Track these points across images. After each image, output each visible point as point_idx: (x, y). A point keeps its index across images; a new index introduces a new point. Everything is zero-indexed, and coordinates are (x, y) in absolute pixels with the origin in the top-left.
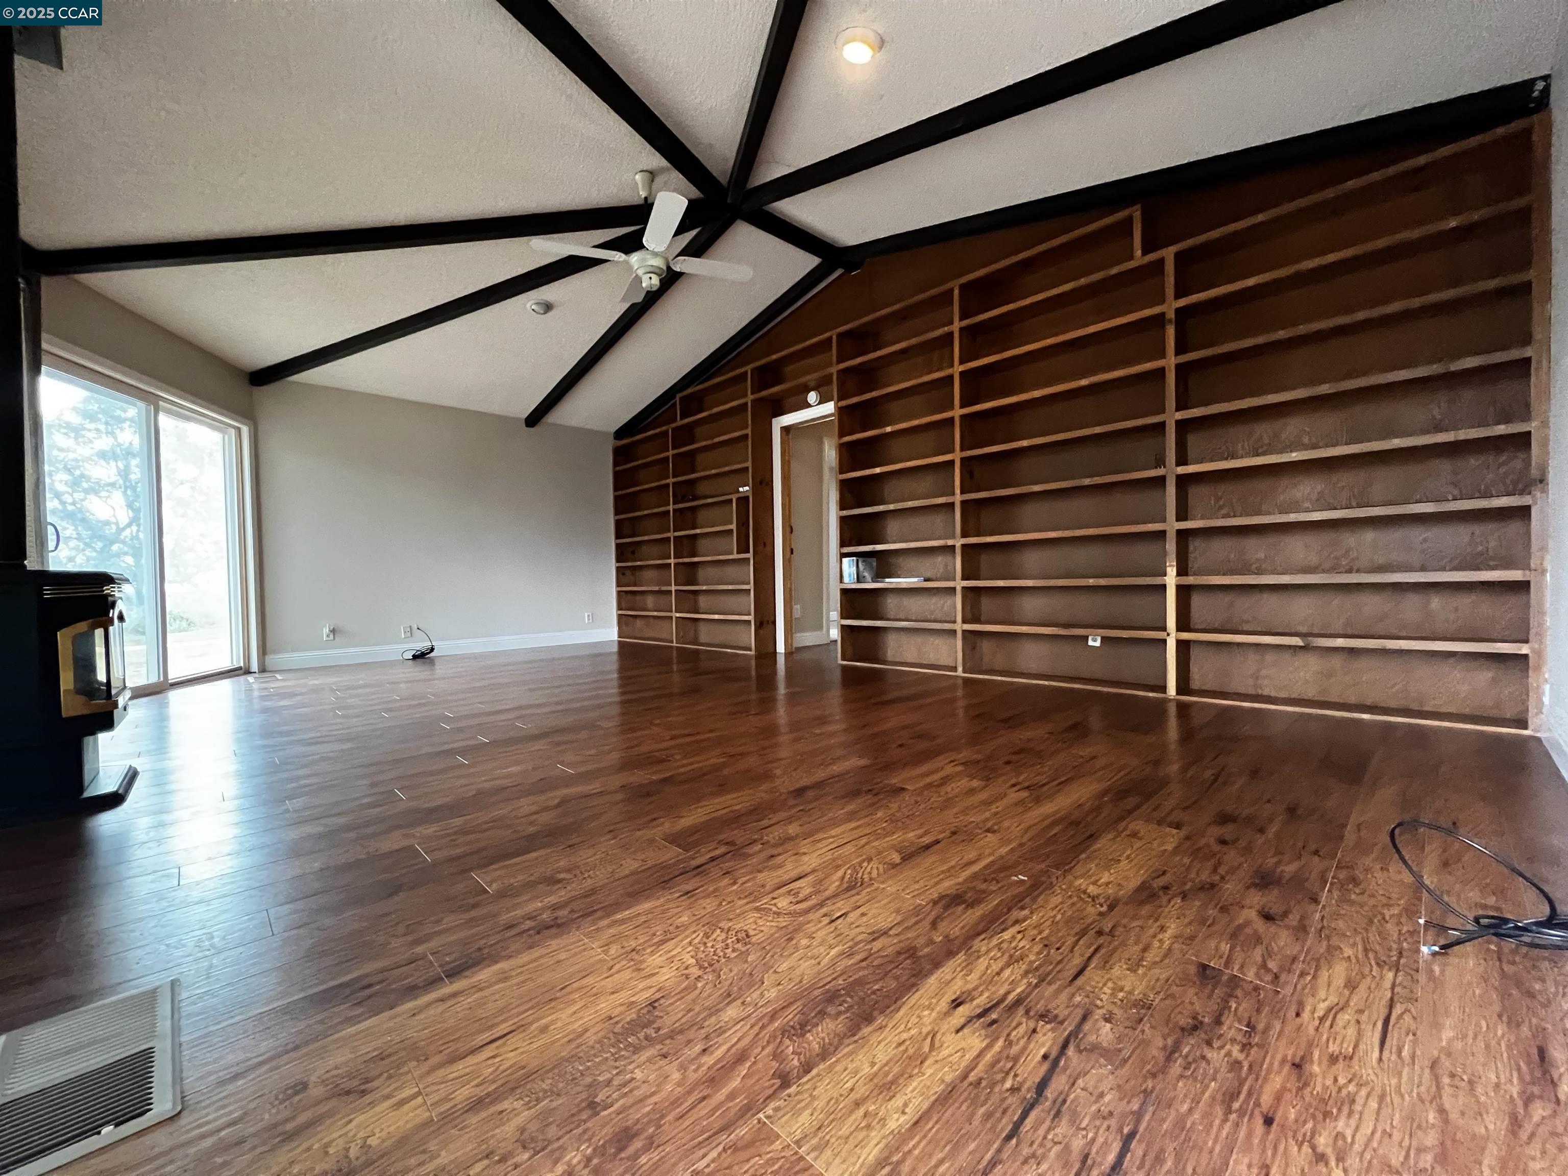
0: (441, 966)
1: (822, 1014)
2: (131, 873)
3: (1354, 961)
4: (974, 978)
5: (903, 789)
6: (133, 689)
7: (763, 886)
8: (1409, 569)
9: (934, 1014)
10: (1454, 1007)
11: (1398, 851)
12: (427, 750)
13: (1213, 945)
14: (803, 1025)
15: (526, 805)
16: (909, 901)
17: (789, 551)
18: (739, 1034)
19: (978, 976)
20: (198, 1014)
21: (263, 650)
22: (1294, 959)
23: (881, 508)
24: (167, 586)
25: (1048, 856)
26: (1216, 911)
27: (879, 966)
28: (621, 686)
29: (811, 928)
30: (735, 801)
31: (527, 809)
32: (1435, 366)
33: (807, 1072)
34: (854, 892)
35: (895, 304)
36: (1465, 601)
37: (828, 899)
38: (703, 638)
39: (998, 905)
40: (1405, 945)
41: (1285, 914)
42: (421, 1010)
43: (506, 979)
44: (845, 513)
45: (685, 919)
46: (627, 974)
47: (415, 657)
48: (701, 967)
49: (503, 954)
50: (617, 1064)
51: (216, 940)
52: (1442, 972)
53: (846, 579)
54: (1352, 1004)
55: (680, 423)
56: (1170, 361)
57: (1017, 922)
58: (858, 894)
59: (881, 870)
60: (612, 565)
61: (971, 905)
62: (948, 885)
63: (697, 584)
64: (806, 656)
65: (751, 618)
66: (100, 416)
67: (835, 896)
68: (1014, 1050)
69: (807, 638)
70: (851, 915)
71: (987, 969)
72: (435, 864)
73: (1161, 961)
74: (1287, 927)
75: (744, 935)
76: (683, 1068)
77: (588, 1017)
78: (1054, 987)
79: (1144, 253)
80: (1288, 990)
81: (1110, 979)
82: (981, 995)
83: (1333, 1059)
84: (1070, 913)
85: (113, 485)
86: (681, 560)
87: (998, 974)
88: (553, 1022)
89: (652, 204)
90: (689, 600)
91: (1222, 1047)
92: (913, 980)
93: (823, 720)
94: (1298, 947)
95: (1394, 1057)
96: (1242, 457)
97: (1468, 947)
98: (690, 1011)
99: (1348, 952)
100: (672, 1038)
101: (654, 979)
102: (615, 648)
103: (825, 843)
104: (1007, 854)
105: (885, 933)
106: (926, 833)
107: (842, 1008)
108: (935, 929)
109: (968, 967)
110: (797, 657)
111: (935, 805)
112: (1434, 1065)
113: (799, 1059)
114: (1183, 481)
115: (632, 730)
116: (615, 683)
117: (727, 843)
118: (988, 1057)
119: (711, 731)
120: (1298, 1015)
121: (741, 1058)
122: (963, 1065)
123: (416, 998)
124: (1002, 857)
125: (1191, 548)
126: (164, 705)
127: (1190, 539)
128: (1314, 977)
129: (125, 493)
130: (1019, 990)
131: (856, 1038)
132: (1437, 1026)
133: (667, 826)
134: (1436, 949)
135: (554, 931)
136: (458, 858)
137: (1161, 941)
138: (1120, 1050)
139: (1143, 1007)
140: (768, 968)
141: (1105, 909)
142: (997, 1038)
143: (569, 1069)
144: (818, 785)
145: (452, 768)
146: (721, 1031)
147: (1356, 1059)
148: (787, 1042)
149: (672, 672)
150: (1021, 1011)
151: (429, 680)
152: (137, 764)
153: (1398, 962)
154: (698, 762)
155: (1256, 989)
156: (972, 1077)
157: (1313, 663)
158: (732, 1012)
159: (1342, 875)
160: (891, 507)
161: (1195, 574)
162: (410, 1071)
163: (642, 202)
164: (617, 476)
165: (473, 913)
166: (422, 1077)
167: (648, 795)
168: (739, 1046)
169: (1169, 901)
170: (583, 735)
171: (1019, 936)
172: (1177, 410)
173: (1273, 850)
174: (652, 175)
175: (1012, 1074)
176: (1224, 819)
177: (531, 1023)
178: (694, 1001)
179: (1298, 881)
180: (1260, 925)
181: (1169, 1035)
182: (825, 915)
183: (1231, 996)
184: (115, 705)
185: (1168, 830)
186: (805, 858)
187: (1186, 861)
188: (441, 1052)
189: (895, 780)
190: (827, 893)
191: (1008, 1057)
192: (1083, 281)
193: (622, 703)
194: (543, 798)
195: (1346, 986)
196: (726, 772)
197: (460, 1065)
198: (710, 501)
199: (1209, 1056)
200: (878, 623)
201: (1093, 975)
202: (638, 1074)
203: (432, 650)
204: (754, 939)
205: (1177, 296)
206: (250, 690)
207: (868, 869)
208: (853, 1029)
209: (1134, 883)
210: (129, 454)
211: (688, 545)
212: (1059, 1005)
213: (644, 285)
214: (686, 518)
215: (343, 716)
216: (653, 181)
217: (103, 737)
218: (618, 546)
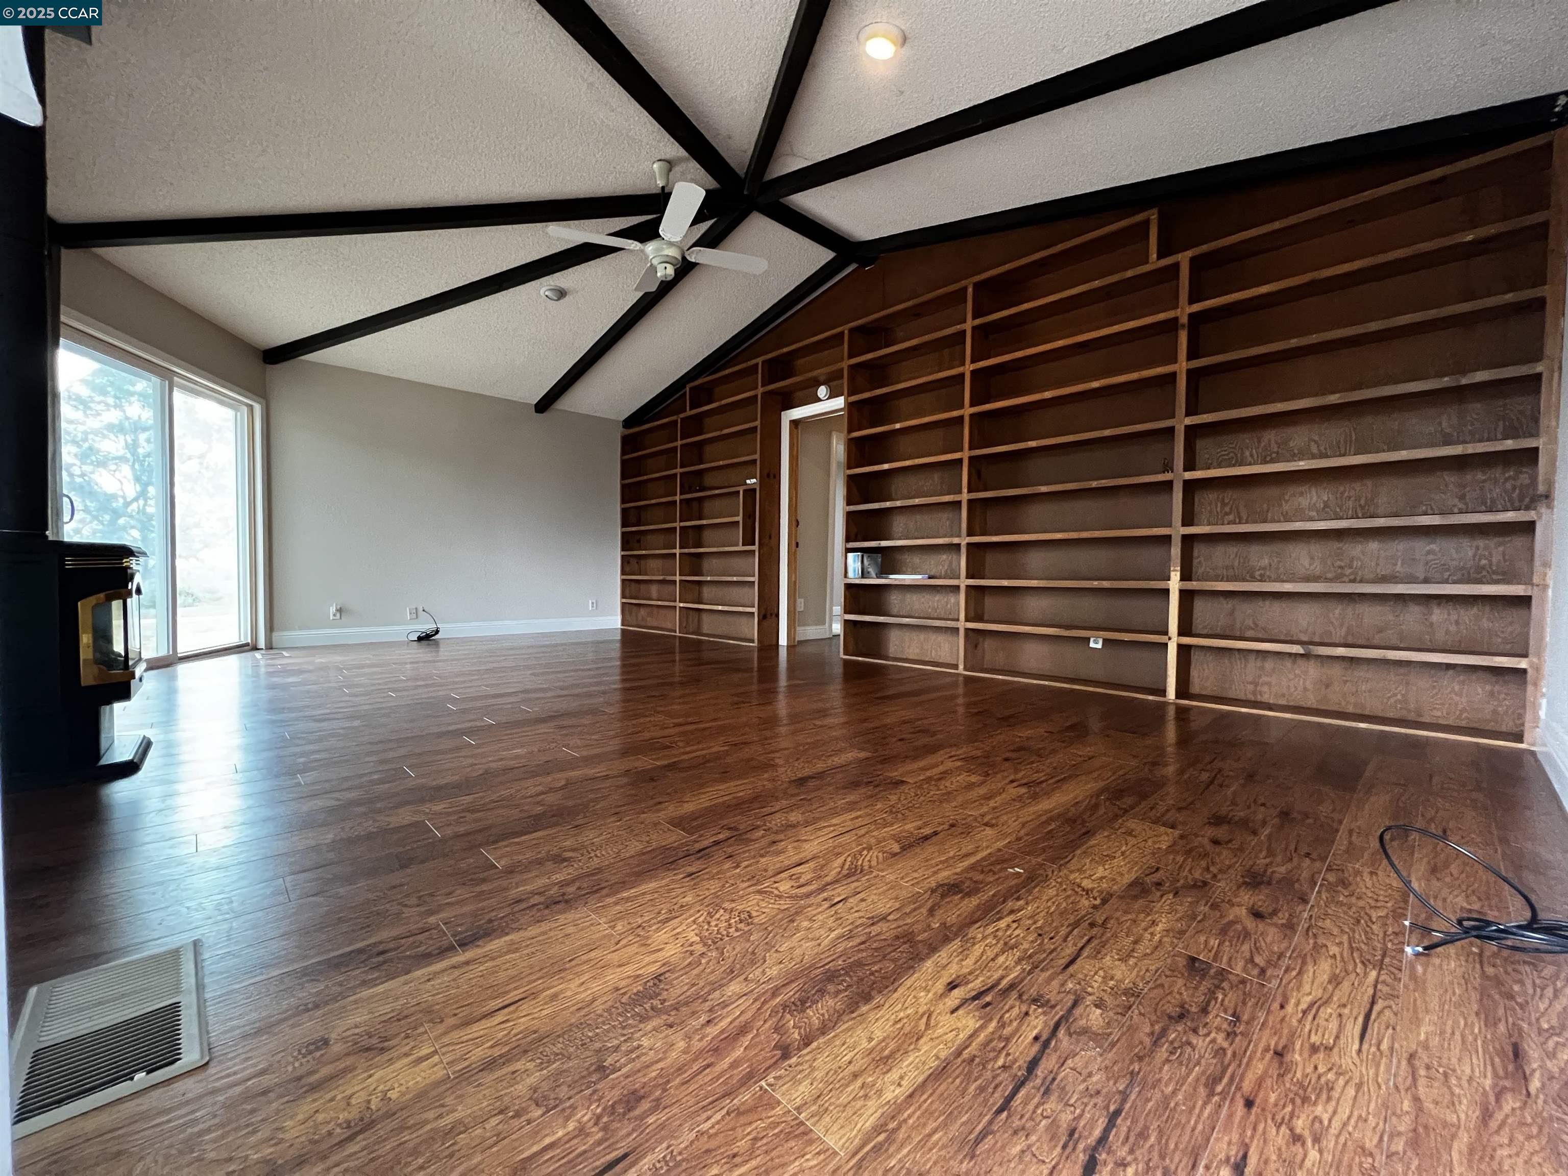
0: (454, 936)
1: (822, 992)
2: (147, 839)
3: (1338, 958)
4: (969, 962)
5: (903, 782)
6: (148, 661)
7: (766, 870)
8: (1412, 580)
9: (930, 995)
10: (1434, 1004)
11: (1388, 857)
12: (435, 730)
13: (1202, 939)
14: (803, 1002)
15: (532, 787)
16: (907, 889)
17: (794, 545)
18: (742, 1008)
19: (973, 961)
20: (222, 973)
21: (270, 627)
22: (1281, 956)
23: (888, 504)
24: (178, 562)
25: (1044, 850)
26: (1207, 908)
27: (876, 949)
28: (623, 673)
29: (811, 911)
30: (739, 788)
31: (532, 791)
32: (1446, 379)
33: (807, 1045)
34: (853, 878)
35: (909, 300)
36: (1467, 615)
37: (828, 884)
38: (706, 629)
39: (993, 895)
40: (1389, 945)
41: (1275, 913)
42: (436, 974)
43: (516, 950)
44: (853, 508)
45: (689, 899)
46: (633, 949)
47: (420, 639)
48: (705, 945)
49: (514, 926)
50: (625, 1032)
51: (235, 904)
52: (1424, 973)
53: (851, 574)
54: (1335, 999)
55: (689, 413)
56: (1182, 366)
57: (1012, 912)
58: (857, 881)
59: (881, 859)
60: (617, 554)
61: (969, 894)
62: (945, 875)
63: (702, 575)
64: (810, 649)
65: (755, 610)
66: (109, 389)
67: (837, 881)
68: (1007, 1031)
69: (810, 632)
70: (851, 900)
71: (982, 955)
72: (443, 841)
73: (1152, 953)
74: (1276, 925)
75: (746, 915)
76: (688, 1037)
77: (595, 987)
78: (1047, 974)
79: (1159, 257)
80: (1274, 983)
81: (1101, 969)
82: (977, 977)
83: (1314, 1049)
84: (1064, 905)
85: (122, 459)
86: (686, 551)
87: (993, 960)
88: (562, 991)
89: (670, 194)
90: (693, 590)
91: (1208, 1034)
92: (911, 963)
93: (823, 713)
94: (1284, 945)
95: (1373, 1049)
96: (1250, 464)
97: (1451, 949)
98: (694, 985)
99: (1334, 950)
100: (677, 1009)
101: (659, 954)
102: (619, 637)
103: (826, 830)
104: (1006, 846)
105: (885, 918)
106: (926, 824)
107: (842, 987)
108: (932, 915)
109: (964, 952)
110: (799, 649)
111: (935, 798)
112: (1412, 1057)
113: (799, 1034)
114: (1190, 487)
115: (636, 716)
116: (618, 671)
117: (729, 829)
118: (982, 1037)
119: (715, 720)
120: (1282, 1007)
121: (743, 1030)
122: (958, 1042)
123: (430, 964)
124: (999, 850)
125: (1196, 553)
126: (173, 678)
127: (1195, 544)
128: (1300, 973)
129: (133, 466)
130: (1012, 976)
131: (854, 1015)
132: (1417, 1022)
133: (671, 810)
134: (1420, 949)
135: (561, 906)
136: (467, 834)
137: (1152, 934)
138: (1111, 1034)
139: (1133, 995)
140: (770, 946)
141: (1098, 902)
142: (991, 1020)
143: (579, 1035)
144: (820, 775)
145: (459, 749)
146: (724, 1005)
147: (1336, 1050)
148: (788, 1016)
149: (674, 661)
150: (1014, 994)
151: (434, 662)
152: (150, 734)
153: (1382, 961)
154: (703, 749)
155: (1243, 982)
156: (966, 1054)
157: (1312, 670)
158: (734, 988)
159: (1332, 878)
160: (898, 503)
161: (1198, 580)
162: (426, 1032)
163: (659, 191)
164: (624, 463)
165: (484, 887)
166: (437, 1038)
167: (652, 780)
168: (742, 1019)
169: (1162, 896)
170: (586, 721)
171: (1015, 925)
172: (1188, 414)
173: (1264, 853)
174: (670, 164)
175: (1004, 1053)
176: (1218, 820)
177: (544, 990)
178: (698, 975)
179: (1288, 882)
180: (1250, 923)
181: (1157, 1022)
182: (825, 900)
183: (1218, 987)
184: (133, 676)
185: (1162, 829)
186: (806, 846)
187: (1180, 859)
188: (455, 1015)
189: (895, 774)
190: (828, 879)
191: (1000, 1037)
192: (1097, 284)
193: (625, 690)
194: (550, 779)
195: (1330, 982)
196: (729, 760)
197: (475, 1027)
198: (717, 492)
199: (1195, 1042)
200: (881, 619)
201: (1084, 965)
202: (645, 1042)
203: (437, 632)
204: (756, 920)
205: (1191, 301)
206: (256, 666)
207: (868, 858)
208: (852, 1006)
209: (1128, 878)
210: (138, 427)
211: (693, 536)
212: (1052, 992)
213: (659, 274)
214: (693, 508)
215: (351, 695)
216: (670, 170)
217: (118, 707)
218: (623, 534)
